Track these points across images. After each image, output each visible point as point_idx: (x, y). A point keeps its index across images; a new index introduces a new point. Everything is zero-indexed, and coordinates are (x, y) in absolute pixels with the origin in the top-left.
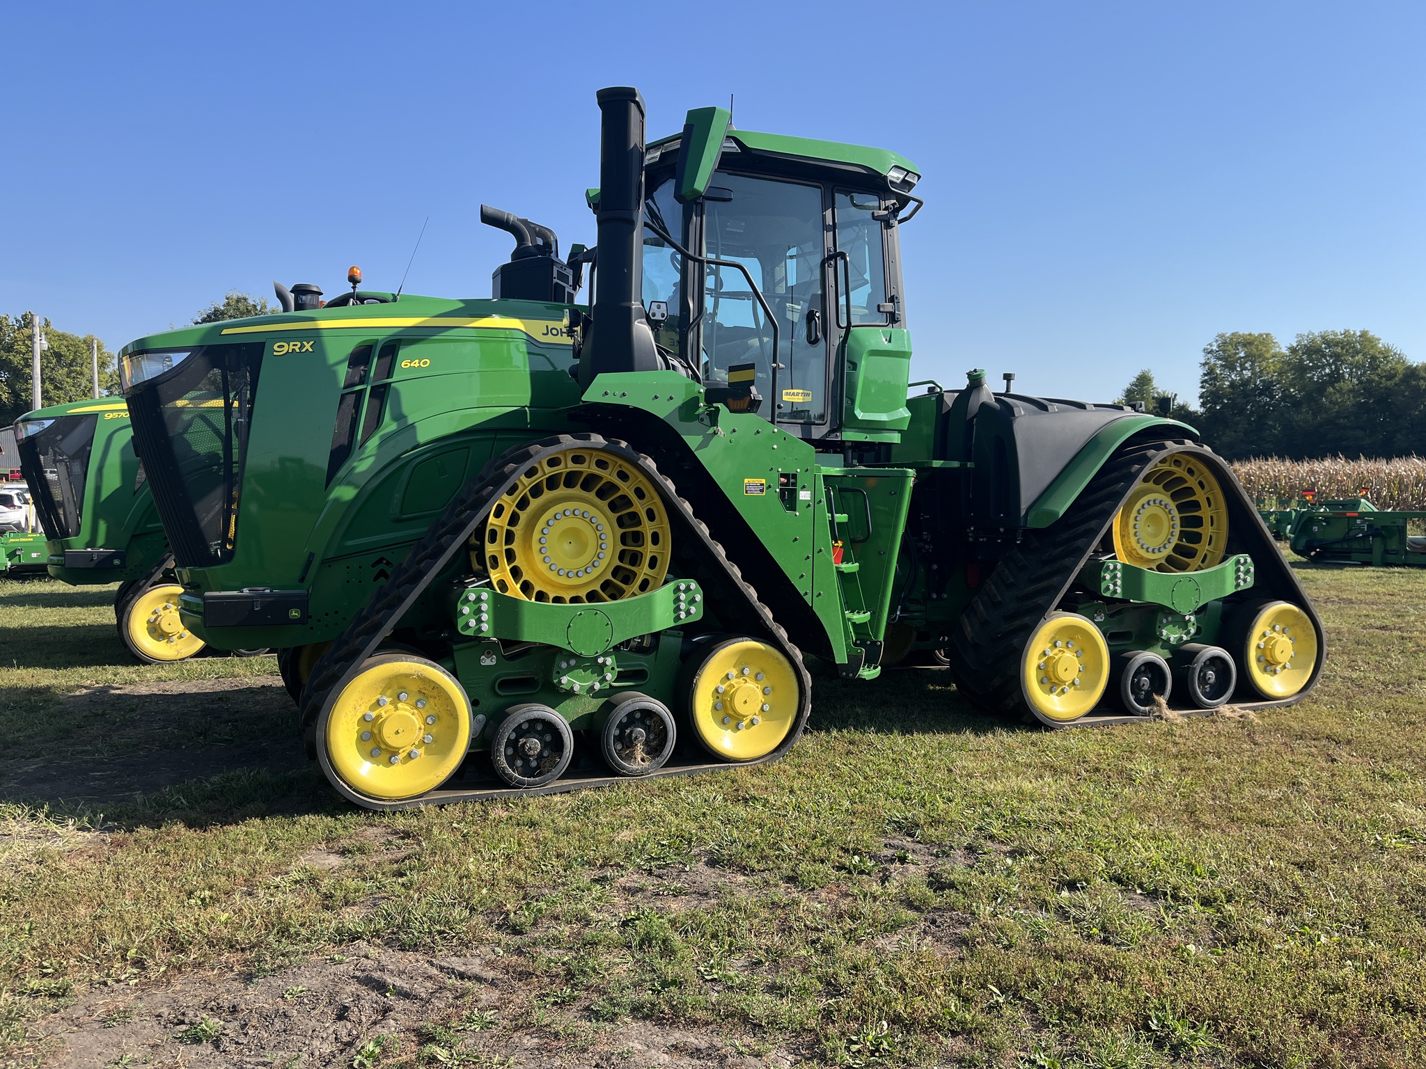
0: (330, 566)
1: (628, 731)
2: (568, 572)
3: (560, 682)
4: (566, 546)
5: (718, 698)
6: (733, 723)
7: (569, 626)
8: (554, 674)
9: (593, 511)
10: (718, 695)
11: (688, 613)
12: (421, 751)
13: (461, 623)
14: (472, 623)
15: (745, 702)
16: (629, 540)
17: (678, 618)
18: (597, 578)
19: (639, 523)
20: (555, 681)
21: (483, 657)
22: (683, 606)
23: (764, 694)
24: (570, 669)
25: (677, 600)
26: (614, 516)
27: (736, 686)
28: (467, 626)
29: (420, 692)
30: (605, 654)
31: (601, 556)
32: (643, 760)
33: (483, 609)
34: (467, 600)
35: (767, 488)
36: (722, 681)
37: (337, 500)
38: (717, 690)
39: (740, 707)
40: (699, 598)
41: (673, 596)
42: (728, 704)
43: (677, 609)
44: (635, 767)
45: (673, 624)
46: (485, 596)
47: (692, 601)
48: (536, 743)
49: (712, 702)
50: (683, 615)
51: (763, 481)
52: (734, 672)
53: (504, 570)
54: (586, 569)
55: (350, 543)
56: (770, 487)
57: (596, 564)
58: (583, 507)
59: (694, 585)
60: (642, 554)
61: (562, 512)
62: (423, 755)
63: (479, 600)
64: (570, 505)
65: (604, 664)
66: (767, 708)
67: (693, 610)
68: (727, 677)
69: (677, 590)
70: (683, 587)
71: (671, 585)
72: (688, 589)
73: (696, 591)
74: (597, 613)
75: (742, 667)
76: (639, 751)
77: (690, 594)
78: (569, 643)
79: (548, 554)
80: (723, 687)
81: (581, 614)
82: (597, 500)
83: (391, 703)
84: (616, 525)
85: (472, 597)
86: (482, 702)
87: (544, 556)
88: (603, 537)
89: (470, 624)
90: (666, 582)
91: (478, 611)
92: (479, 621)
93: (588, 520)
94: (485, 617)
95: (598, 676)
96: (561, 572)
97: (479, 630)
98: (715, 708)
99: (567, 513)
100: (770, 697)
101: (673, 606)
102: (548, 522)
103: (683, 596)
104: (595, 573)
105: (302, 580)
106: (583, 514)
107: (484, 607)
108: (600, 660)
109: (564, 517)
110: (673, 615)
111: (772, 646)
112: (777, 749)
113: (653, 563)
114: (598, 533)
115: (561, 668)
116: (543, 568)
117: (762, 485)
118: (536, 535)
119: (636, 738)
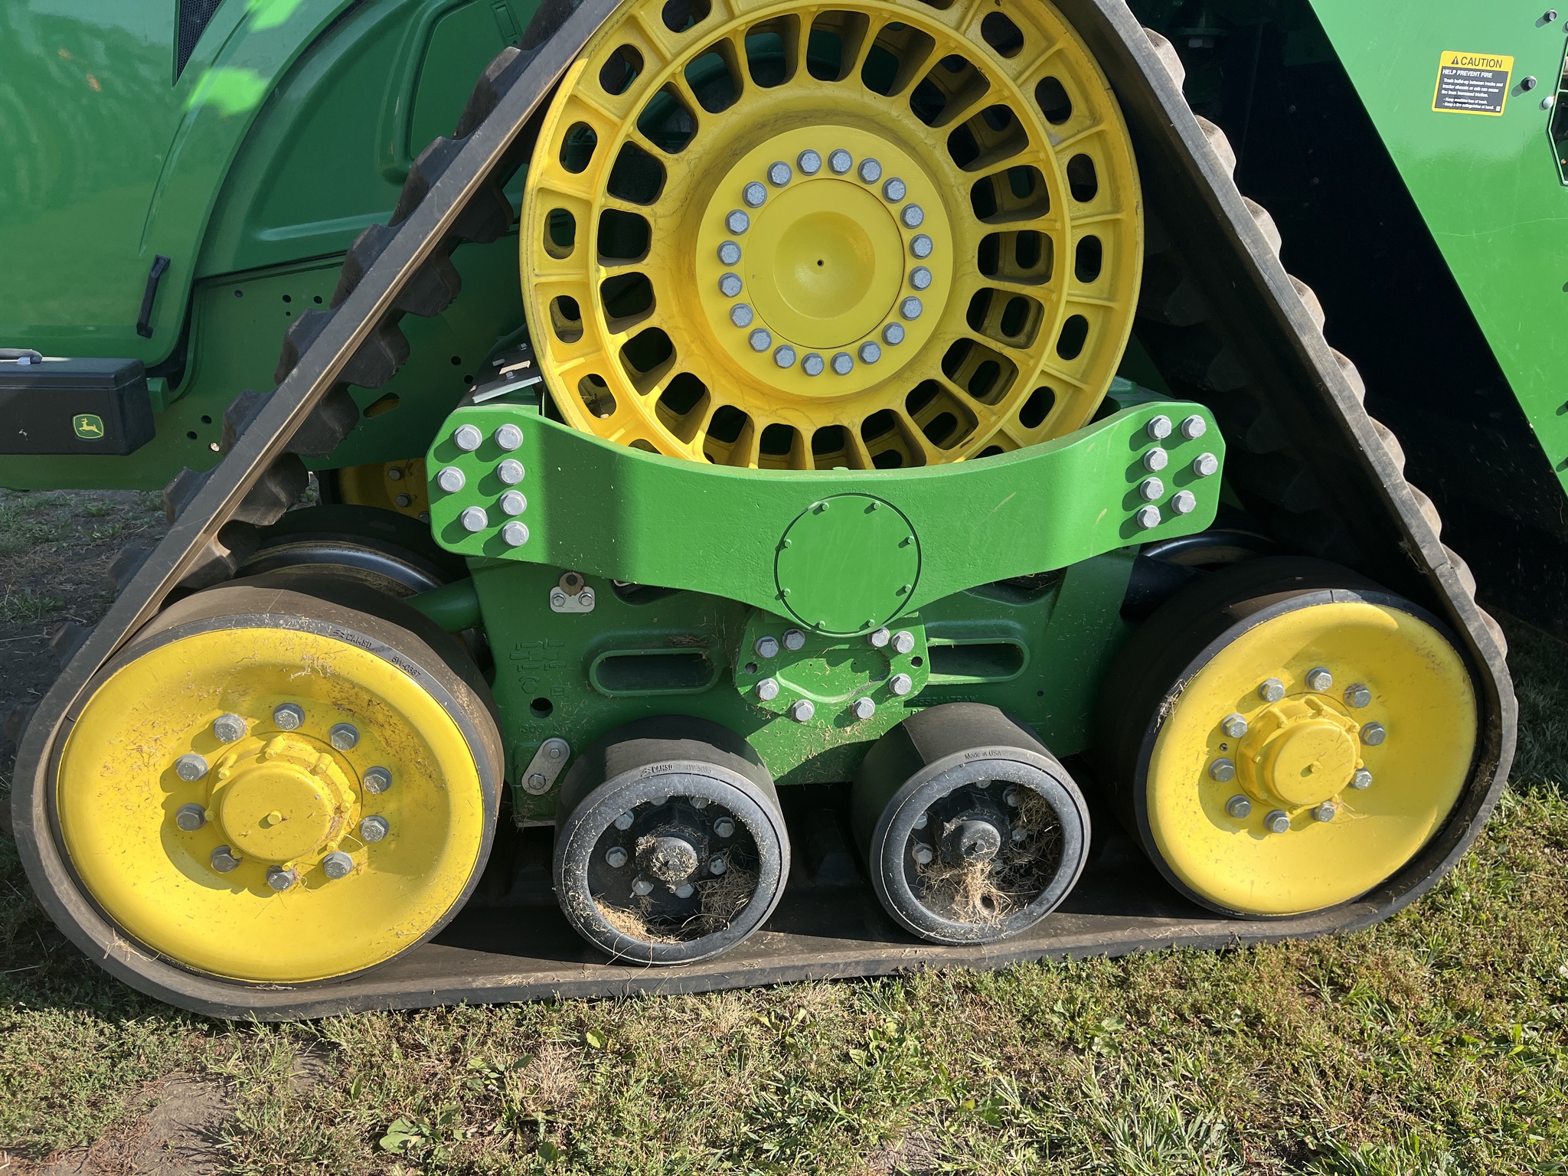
0: (239, 293)
1: (950, 827)
2: (806, 359)
3: (755, 693)
4: (805, 275)
5: (1224, 747)
6: (1257, 814)
7: (782, 545)
8: (740, 671)
9: (894, 160)
10: (1223, 740)
11: (1170, 509)
12: (358, 857)
13: (440, 518)
14: (477, 517)
15: (1308, 770)
16: (1008, 259)
17: (1134, 524)
18: (898, 376)
19: (1041, 206)
20: (743, 690)
21: (555, 591)
22: (1156, 488)
23: (1363, 742)
24: (786, 658)
25: (1140, 468)
26: (963, 182)
27: (1287, 723)
28: (457, 529)
29: (337, 705)
30: (897, 624)
31: (911, 309)
32: (987, 901)
33: (506, 477)
34: (452, 450)
35: (1515, 92)
36: (1244, 705)
37: (209, 111)
38: (1223, 728)
39: (1287, 780)
40: (1212, 464)
41: (1126, 457)
42: (1253, 770)
43: (1137, 497)
44: (963, 923)
45: (1116, 542)
46: (512, 436)
47: (1189, 474)
48: (683, 852)
49: (1203, 758)
50: (1152, 516)
51: (1507, 64)
52: (1283, 680)
53: (598, 347)
54: (861, 350)
55: (269, 235)
56: (1526, 85)
57: (892, 335)
58: (861, 143)
59: (1201, 421)
60: (1040, 307)
61: (791, 160)
62: (364, 868)
63: (491, 449)
64: (822, 137)
65: (891, 648)
66: (1366, 780)
67: (1188, 500)
68: (1261, 694)
69: (1144, 435)
70: (1164, 428)
71: (1126, 421)
72: (1180, 434)
73: (1205, 443)
74: (872, 508)
75: (1308, 666)
76: (978, 879)
77: (1184, 454)
78: (781, 595)
79: (744, 298)
80: (1245, 720)
81: (820, 508)
82: (914, 125)
83: (257, 733)
84: (967, 208)
85: (471, 437)
86: (560, 705)
87: (729, 303)
88: (921, 248)
89: (468, 523)
90: (1108, 408)
91: (493, 484)
92: (498, 515)
93: (876, 189)
94: (516, 501)
95: (873, 678)
96: (785, 358)
97: (499, 542)
98: (1211, 774)
99: (809, 164)
100: (1380, 751)
101: (1124, 487)
102: (745, 192)
103: (1160, 458)
104: (892, 361)
105: (144, 329)
106: (861, 167)
107: (513, 470)
108: (880, 640)
109: (797, 178)
110: (1121, 516)
111: (1422, 617)
112: (1378, 894)
113: (1073, 338)
114: (907, 235)
115: (760, 657)
116: (729, 341)
117: (1500, 76)
118: (709, 236)
119: (972, 848)
